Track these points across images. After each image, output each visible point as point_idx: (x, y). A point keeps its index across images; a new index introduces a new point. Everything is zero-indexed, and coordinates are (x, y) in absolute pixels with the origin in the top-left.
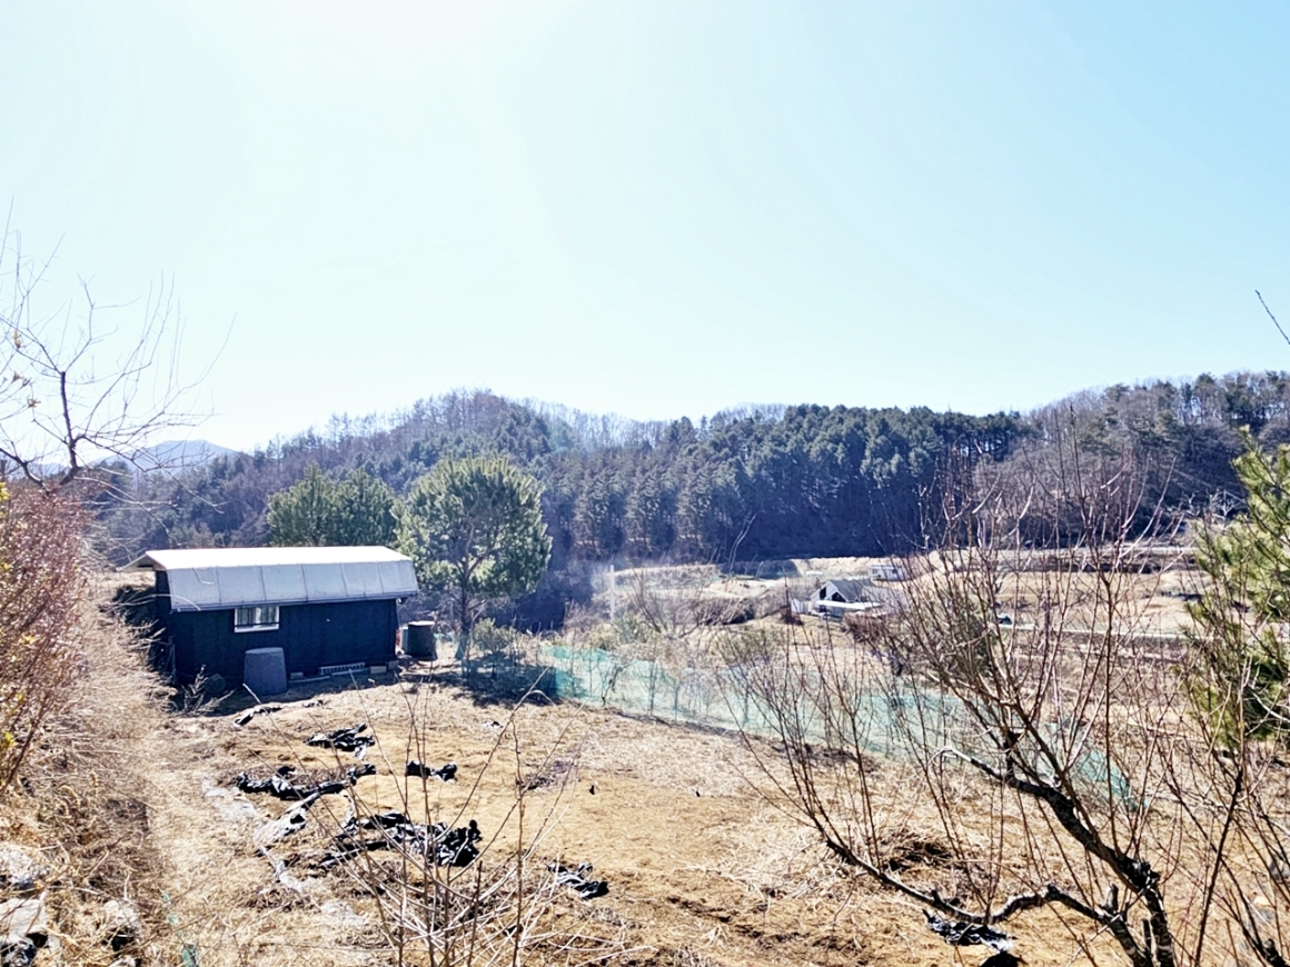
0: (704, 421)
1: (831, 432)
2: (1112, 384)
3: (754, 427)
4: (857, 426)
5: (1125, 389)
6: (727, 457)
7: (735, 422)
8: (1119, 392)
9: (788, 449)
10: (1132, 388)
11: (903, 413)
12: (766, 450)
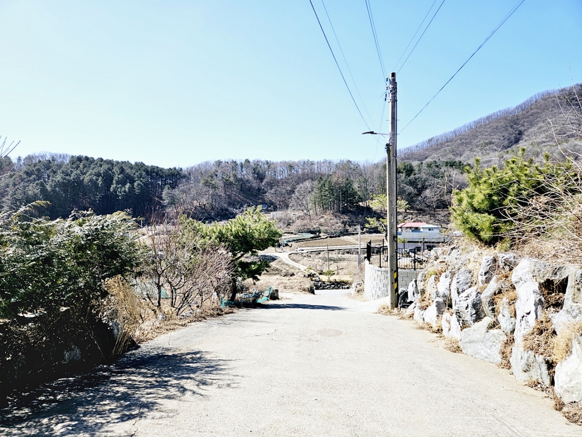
0: (19, 159)
1: (95, 170)
2: (217, 160)
3: (52, 165)
4: (109, 169)
5: (221, 162)
6: (35, 180)
7: (40, 161)
8: (219, 163)
9: (72, 178)
10: (224, 162)
11: (131, 164)
12: (59, 177)
